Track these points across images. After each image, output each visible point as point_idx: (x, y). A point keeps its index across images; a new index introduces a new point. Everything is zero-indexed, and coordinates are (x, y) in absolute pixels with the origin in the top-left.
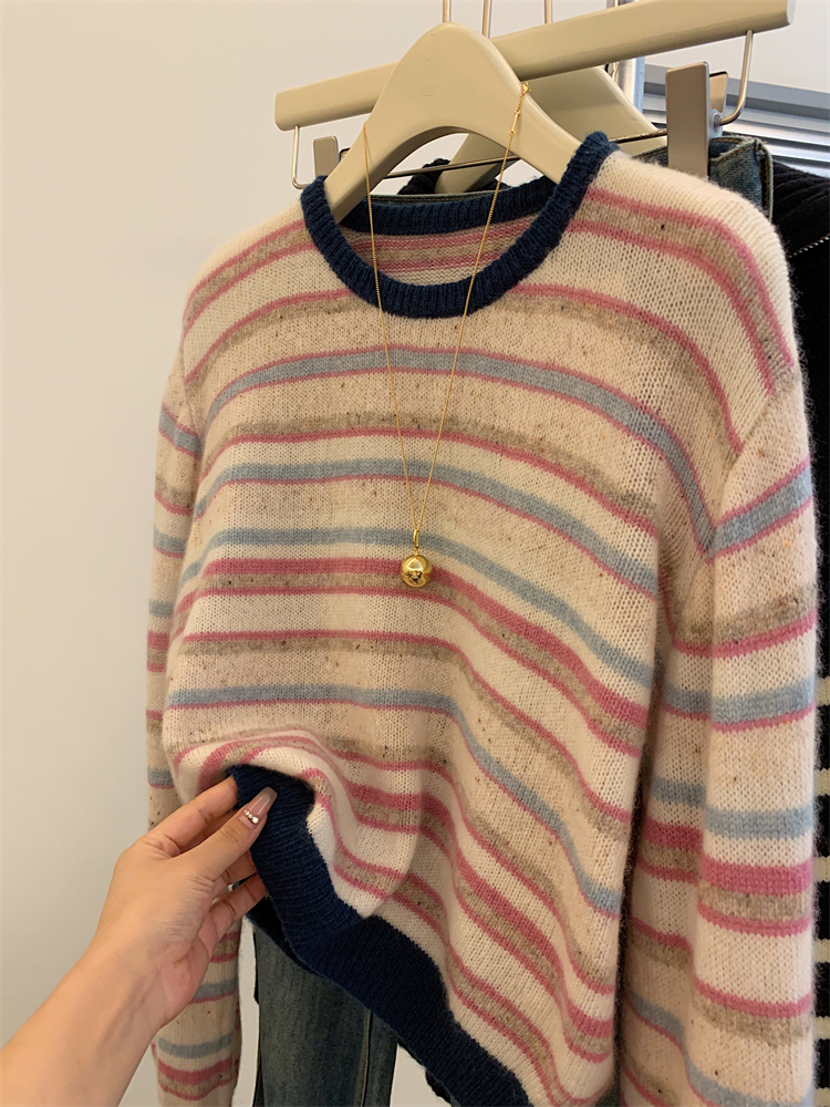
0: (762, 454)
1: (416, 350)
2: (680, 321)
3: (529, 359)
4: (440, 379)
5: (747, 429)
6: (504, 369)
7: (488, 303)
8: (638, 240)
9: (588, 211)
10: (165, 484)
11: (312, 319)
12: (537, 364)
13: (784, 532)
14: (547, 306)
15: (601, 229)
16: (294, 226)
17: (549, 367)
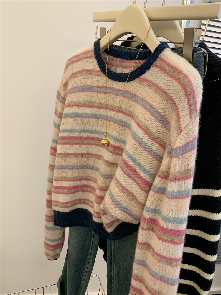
0: (187, 134)
1: (114, 89)
2: (173, 97)
3: (139, 96)
4: (119, 97)
5: (184, 127)
6: (133, 97)
7: (132, 80)
8: (167, 73)
9: (158, 62)
10: (57, 111)
11: (92, 76)
12: (141, 98)
13: (189, 153)
14: (145, 84)
15: (160, 68)
16: (91, 51)
17: (143, 99)
